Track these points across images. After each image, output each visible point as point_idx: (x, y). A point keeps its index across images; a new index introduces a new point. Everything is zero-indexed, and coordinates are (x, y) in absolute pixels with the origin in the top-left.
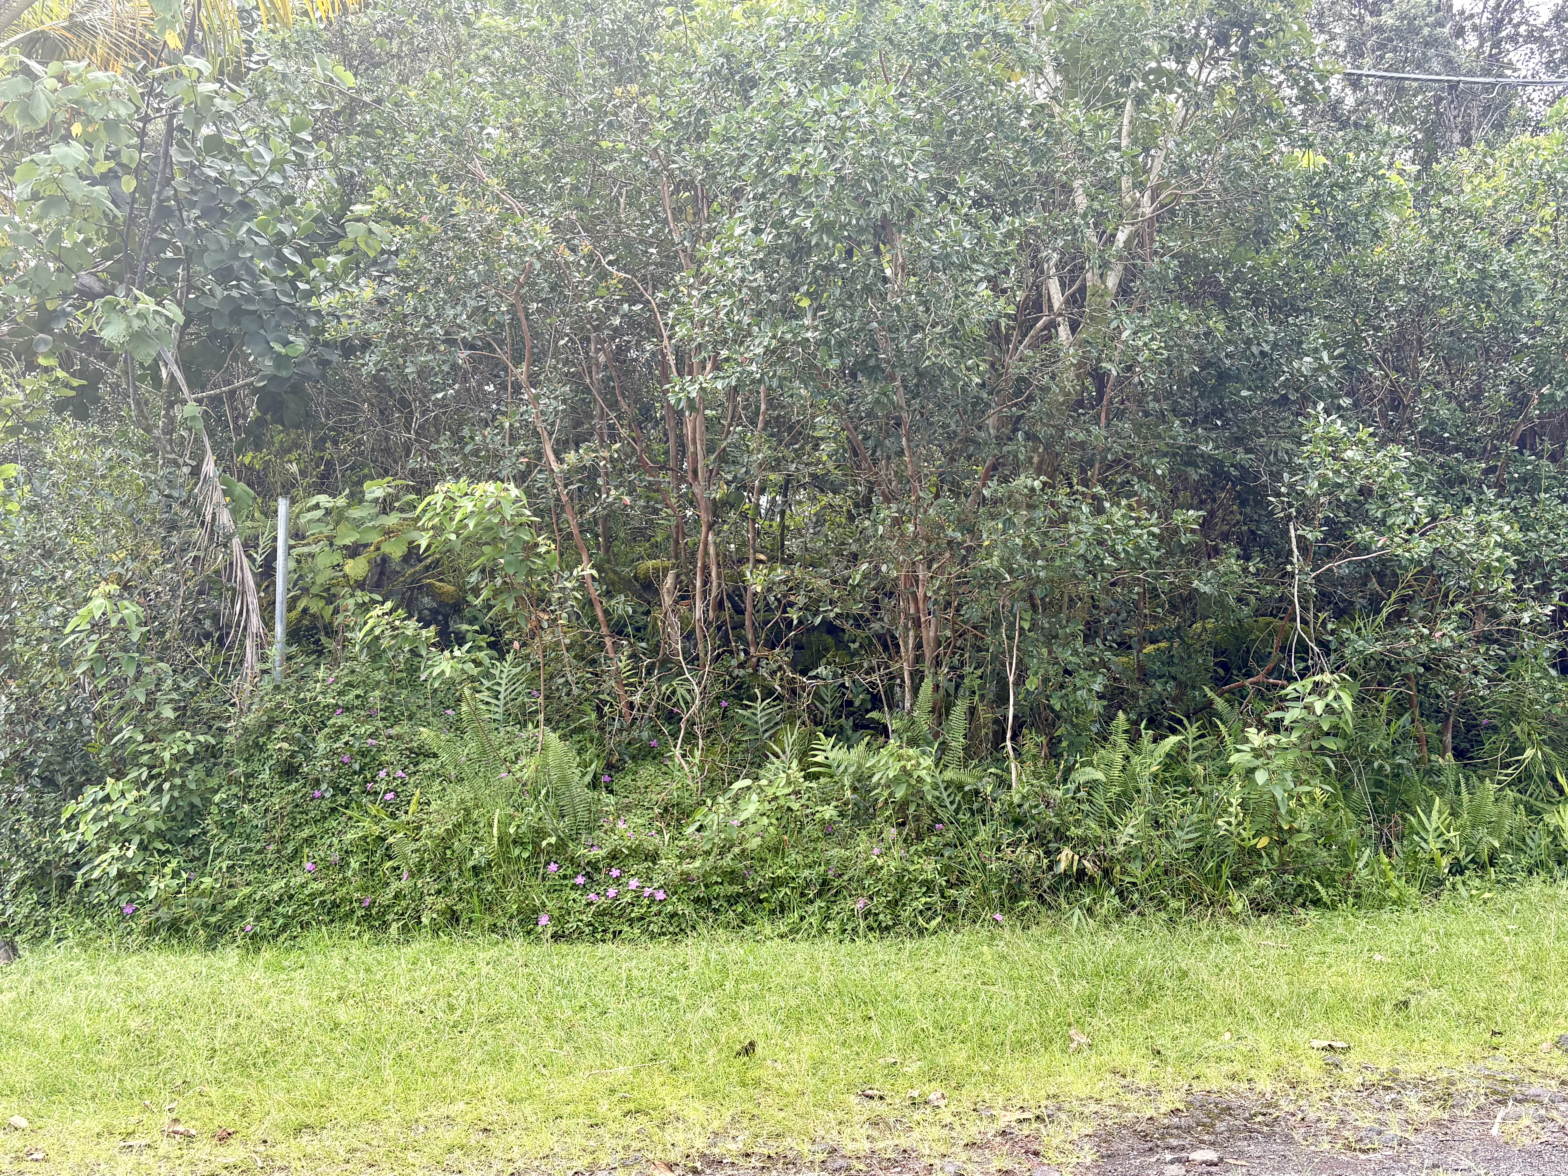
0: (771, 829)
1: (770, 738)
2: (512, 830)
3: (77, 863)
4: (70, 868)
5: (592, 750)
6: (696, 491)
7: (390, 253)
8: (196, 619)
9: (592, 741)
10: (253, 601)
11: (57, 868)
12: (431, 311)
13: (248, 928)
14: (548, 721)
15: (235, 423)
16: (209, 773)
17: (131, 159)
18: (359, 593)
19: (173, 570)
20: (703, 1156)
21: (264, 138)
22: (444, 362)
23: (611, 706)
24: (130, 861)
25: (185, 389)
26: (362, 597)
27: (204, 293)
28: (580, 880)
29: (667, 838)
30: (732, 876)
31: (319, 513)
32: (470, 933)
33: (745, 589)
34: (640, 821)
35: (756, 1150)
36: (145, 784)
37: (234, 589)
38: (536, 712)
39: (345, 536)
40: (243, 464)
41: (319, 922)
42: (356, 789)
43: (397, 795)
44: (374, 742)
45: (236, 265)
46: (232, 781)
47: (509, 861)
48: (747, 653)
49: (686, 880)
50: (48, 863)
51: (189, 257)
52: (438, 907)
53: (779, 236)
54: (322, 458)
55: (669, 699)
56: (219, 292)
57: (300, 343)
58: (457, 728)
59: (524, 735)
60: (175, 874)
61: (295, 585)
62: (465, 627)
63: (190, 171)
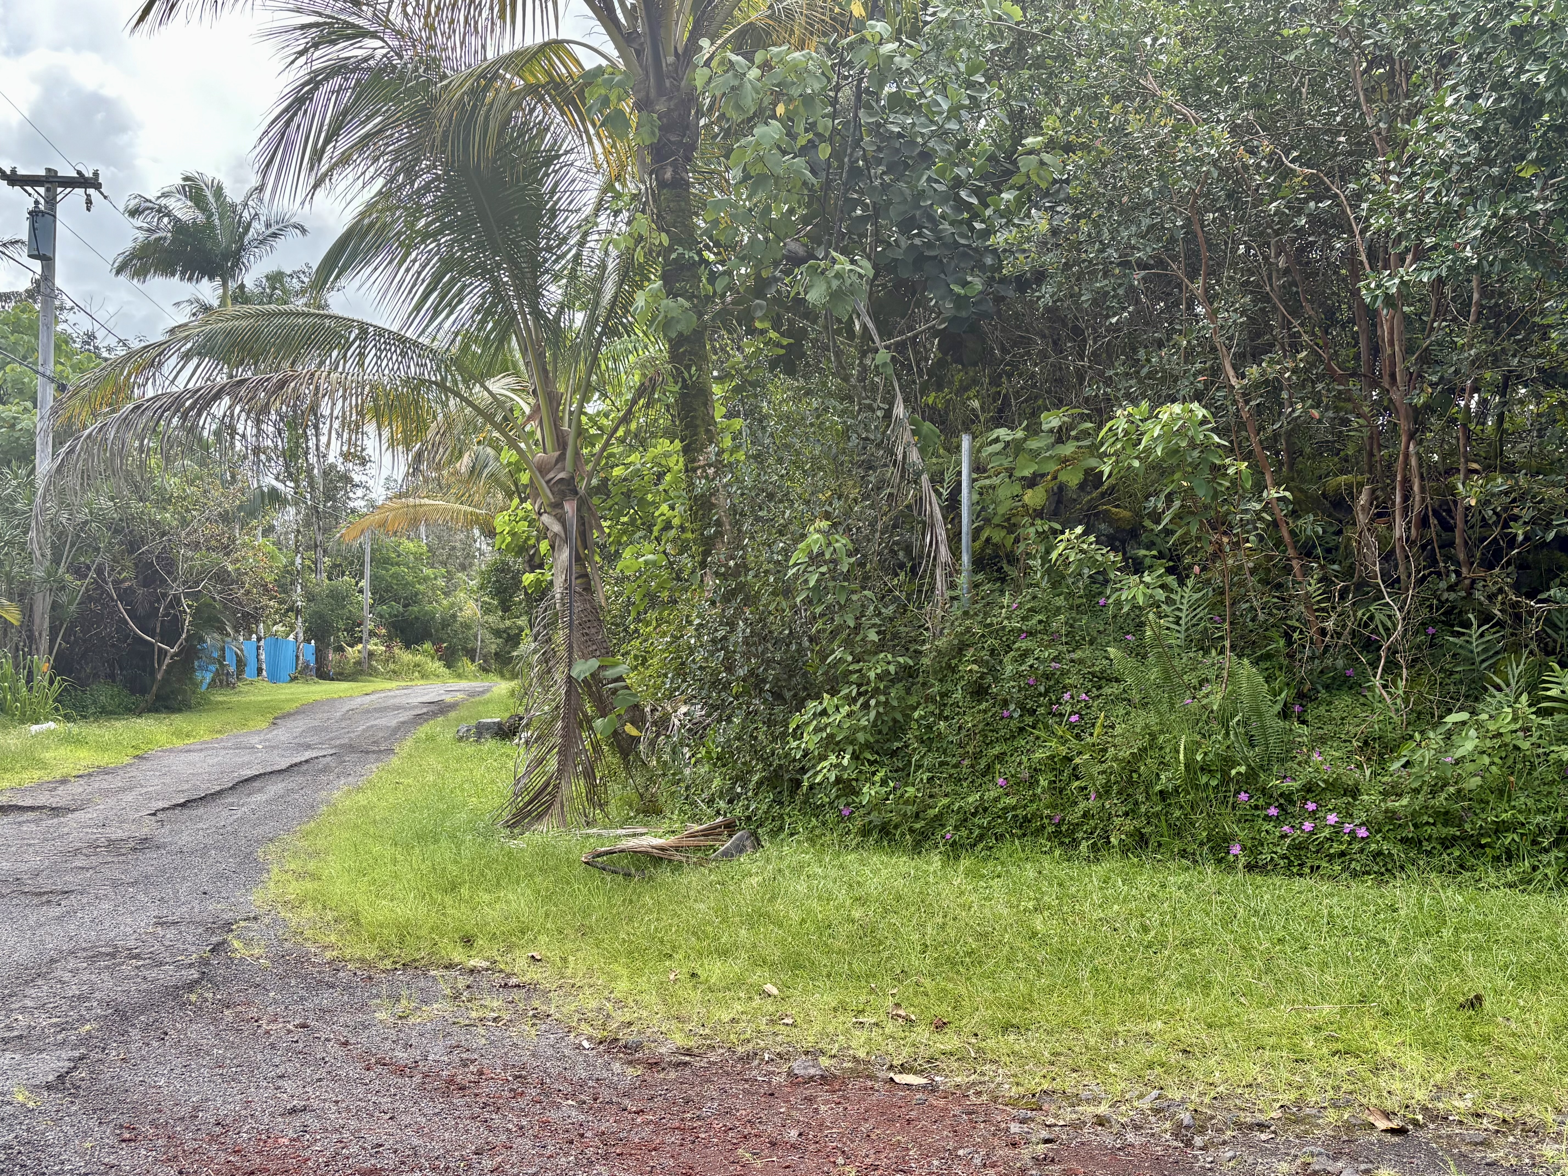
0: (1494, 769)
1: (1489, 668)
2: (1199, 758)
3: (803, 768)
4: (798, 772)
5: (1282, 678)
6: (1394, 397)
7: (1062, 181)
8: (892, 551)
9: (1281, 669)
10: (941, 533)
11: (788, 771)
12: (1106, 236)
13: (948, 836)
14: (1233, 648)
15: (918, 366)
16: (908, 691)
17: (826, 128)
18: (1038, 522)
19: (871, 506)
20: (1425, 1109)
21: (942, 88)
22: (1120, 285)
23: (1301, 632)
24: (845, 768)
25: (876, 338)
26: (1042, 525)
27: (889, 244)
28: (1273, 811)
29: (1368, 773)
30: (1446, 817)
31: (998, 447)
32: (1159, 857)
33: (1455, 503)
34: (1336, 754)
35: (1488, 1111)
36: (854, 700)
37: (924, 523)
38: (1222, 638)
39: (1024, 467)
40: (927, 405)
41: (1012, 835)
42: (1042, 710)
43: (1081, 717)
44: (1058, 666)
45: (918, 213)
46: (930, 699)
47: (1197, 787)
48: (1458, 573)
49: (1391, 819)
50: (780, 766)
51: (877, 212)
52: (1126, 828)
53: (1500, 100)
54: (999, 393)
55: (1366, 625)
56: (904, 243)
57: (977, 283)
58: (1139, 653)
59: (1208, 661)
60: (884, 783)
61: (978, 516)
62: (1143, 552)
63: (877, 129)
